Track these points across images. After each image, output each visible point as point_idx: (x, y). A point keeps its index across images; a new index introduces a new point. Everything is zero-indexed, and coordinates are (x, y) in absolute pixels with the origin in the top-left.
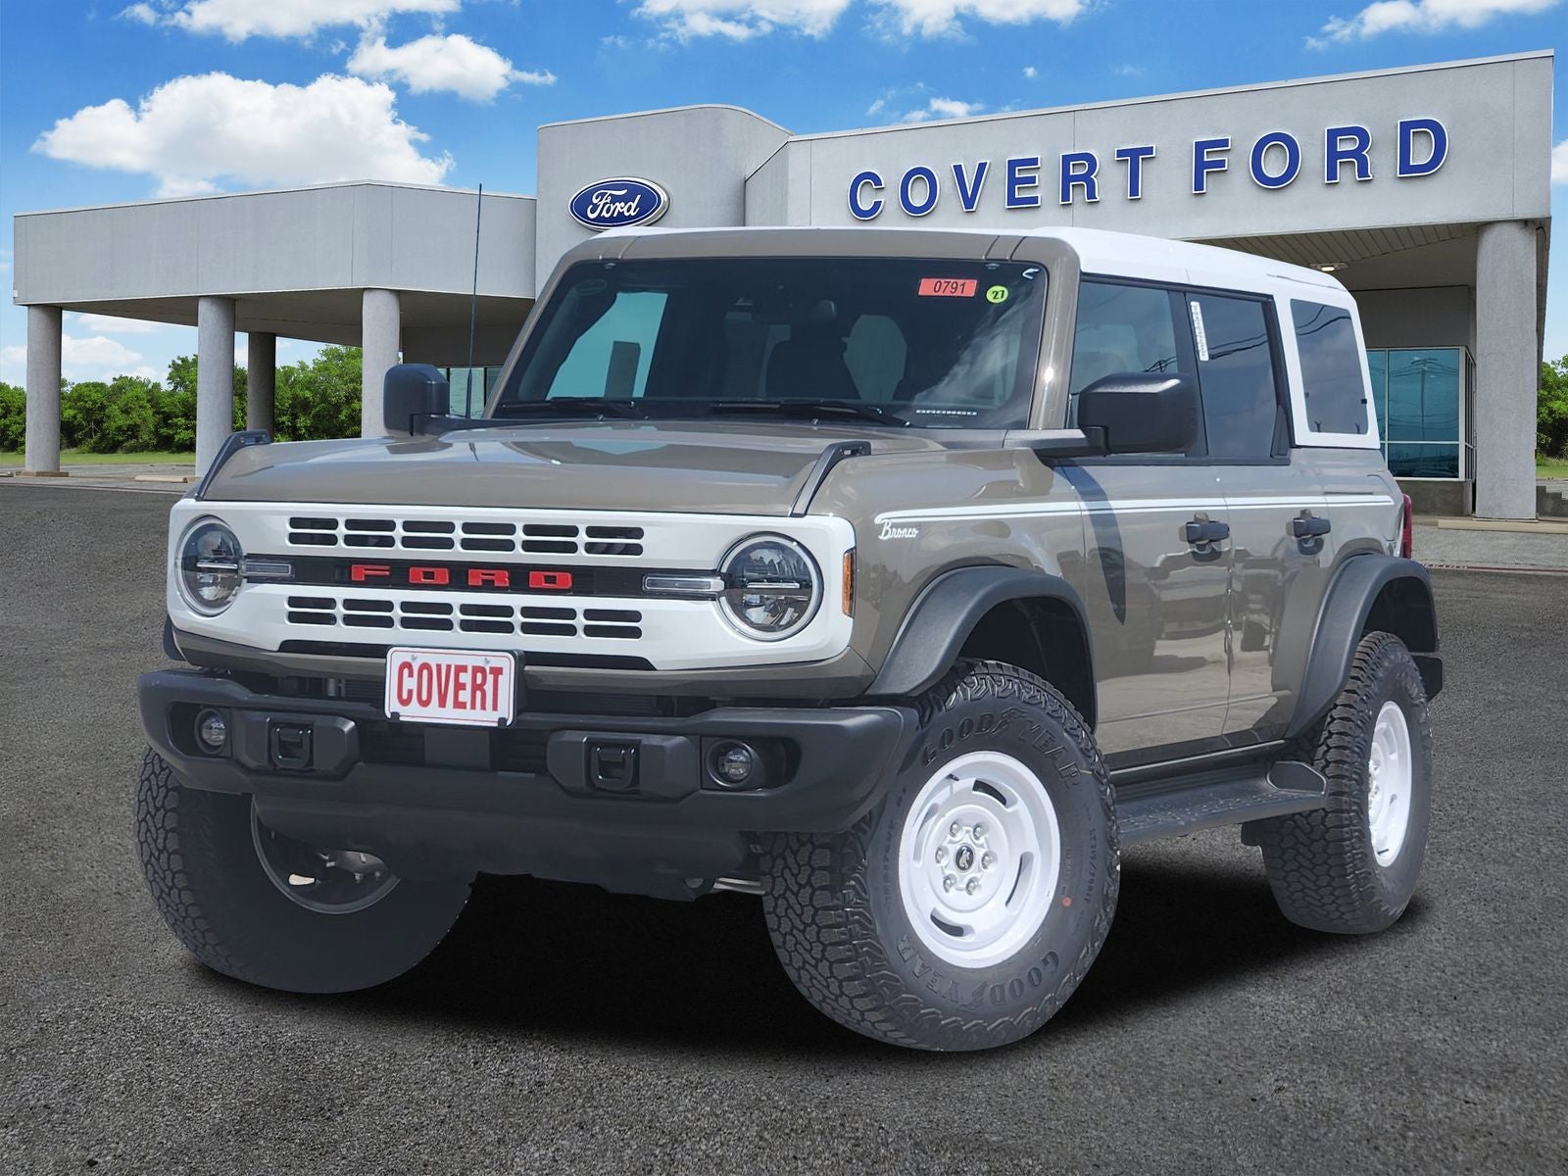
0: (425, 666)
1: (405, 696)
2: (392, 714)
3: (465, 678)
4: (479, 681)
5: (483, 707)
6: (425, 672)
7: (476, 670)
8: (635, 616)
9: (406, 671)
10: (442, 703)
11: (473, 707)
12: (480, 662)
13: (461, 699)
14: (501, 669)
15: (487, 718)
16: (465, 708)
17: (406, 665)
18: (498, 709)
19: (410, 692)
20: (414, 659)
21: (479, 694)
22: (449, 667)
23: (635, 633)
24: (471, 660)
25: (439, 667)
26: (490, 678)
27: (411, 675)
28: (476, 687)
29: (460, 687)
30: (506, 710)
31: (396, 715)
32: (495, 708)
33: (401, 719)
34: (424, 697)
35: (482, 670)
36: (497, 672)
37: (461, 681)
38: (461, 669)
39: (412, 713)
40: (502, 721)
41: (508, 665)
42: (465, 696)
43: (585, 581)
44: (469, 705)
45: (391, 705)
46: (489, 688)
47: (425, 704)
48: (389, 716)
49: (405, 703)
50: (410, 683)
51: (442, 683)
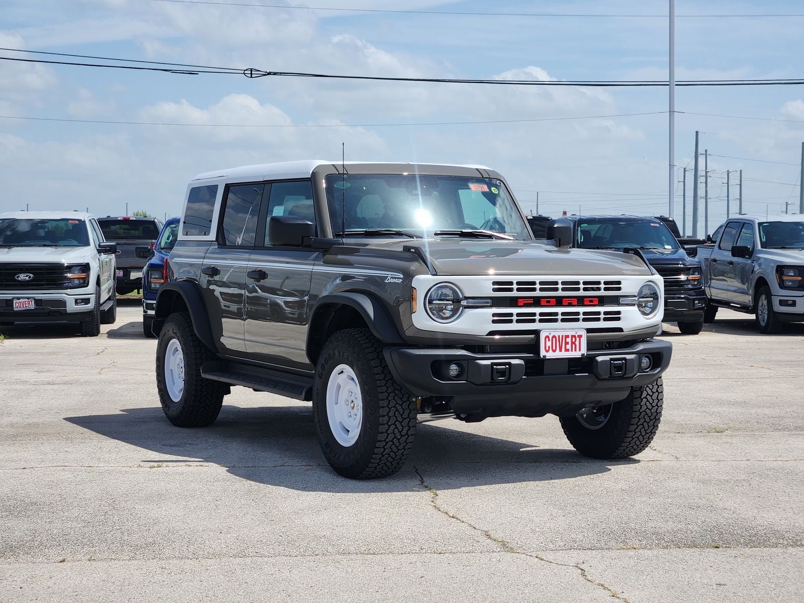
0: (554, 337)
1: (547, 349)
2: (543, 356)
3: (569, 340)
4: (574, 340)
5: (575, 350)
6: (554, 339)
7: (573, 336)
8: (619, 313)
9: (547, 339)
10: (561, 350)
11: (572, 351)
12: (574, 333)
13: (567, 348)
14: (582, 335)
15: (577, 354)
16: (569, 351)
17: (547, 337)
18: (581, 351)
19: (549, 347)
20: (550, 334)
21: (574, 345)
22: (563, 336)
23: (619, 319)
24: (570, 333)
25: (559, 336)
26: (578, 339)
27: (549, 340)
28: (573, 343)
29: (567, 343)
30: (584, 350)
31: (544, 356)
32: (580, 350)
33: (547, 358)
34: (554, 349)
35: (574, 336)
36: (580, 337)
37: (567, 341)
38: (567, 337)
39: (550, 355)
40: (583, 355)
41: (584, 333)
42: (569, 347)
43: (602, 301)
44: (570, 350)
45: (543, 353)
46: (577, 343)
47: (554, 351)
48: (542, 357)
49: (547, 351)
50: (549, 344)
51: (560, 342)
